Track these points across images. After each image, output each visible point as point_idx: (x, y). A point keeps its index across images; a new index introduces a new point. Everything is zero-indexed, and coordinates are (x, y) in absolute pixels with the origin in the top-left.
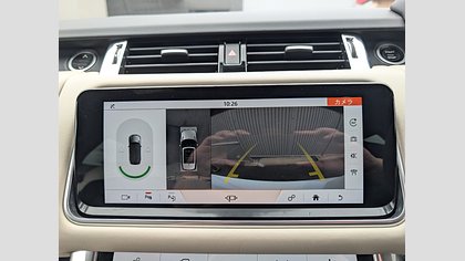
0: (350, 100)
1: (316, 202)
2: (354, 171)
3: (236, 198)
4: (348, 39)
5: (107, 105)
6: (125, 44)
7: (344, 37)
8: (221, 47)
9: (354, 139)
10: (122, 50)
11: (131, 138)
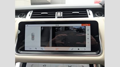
0: (87, 25)
1: (79, 50)
2: (88, 43)
3: (58, 49)
4: (88, 11)
5: (26, 25)
6: (32, 11)
7: (87, 10)
8: (56, 13)
9: (88, 34)
10: (32, 13)
11: (32, 34)
